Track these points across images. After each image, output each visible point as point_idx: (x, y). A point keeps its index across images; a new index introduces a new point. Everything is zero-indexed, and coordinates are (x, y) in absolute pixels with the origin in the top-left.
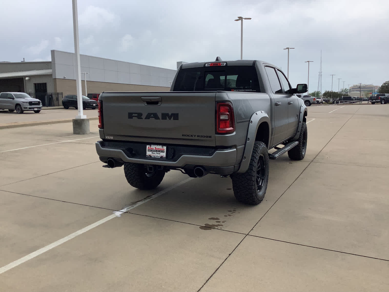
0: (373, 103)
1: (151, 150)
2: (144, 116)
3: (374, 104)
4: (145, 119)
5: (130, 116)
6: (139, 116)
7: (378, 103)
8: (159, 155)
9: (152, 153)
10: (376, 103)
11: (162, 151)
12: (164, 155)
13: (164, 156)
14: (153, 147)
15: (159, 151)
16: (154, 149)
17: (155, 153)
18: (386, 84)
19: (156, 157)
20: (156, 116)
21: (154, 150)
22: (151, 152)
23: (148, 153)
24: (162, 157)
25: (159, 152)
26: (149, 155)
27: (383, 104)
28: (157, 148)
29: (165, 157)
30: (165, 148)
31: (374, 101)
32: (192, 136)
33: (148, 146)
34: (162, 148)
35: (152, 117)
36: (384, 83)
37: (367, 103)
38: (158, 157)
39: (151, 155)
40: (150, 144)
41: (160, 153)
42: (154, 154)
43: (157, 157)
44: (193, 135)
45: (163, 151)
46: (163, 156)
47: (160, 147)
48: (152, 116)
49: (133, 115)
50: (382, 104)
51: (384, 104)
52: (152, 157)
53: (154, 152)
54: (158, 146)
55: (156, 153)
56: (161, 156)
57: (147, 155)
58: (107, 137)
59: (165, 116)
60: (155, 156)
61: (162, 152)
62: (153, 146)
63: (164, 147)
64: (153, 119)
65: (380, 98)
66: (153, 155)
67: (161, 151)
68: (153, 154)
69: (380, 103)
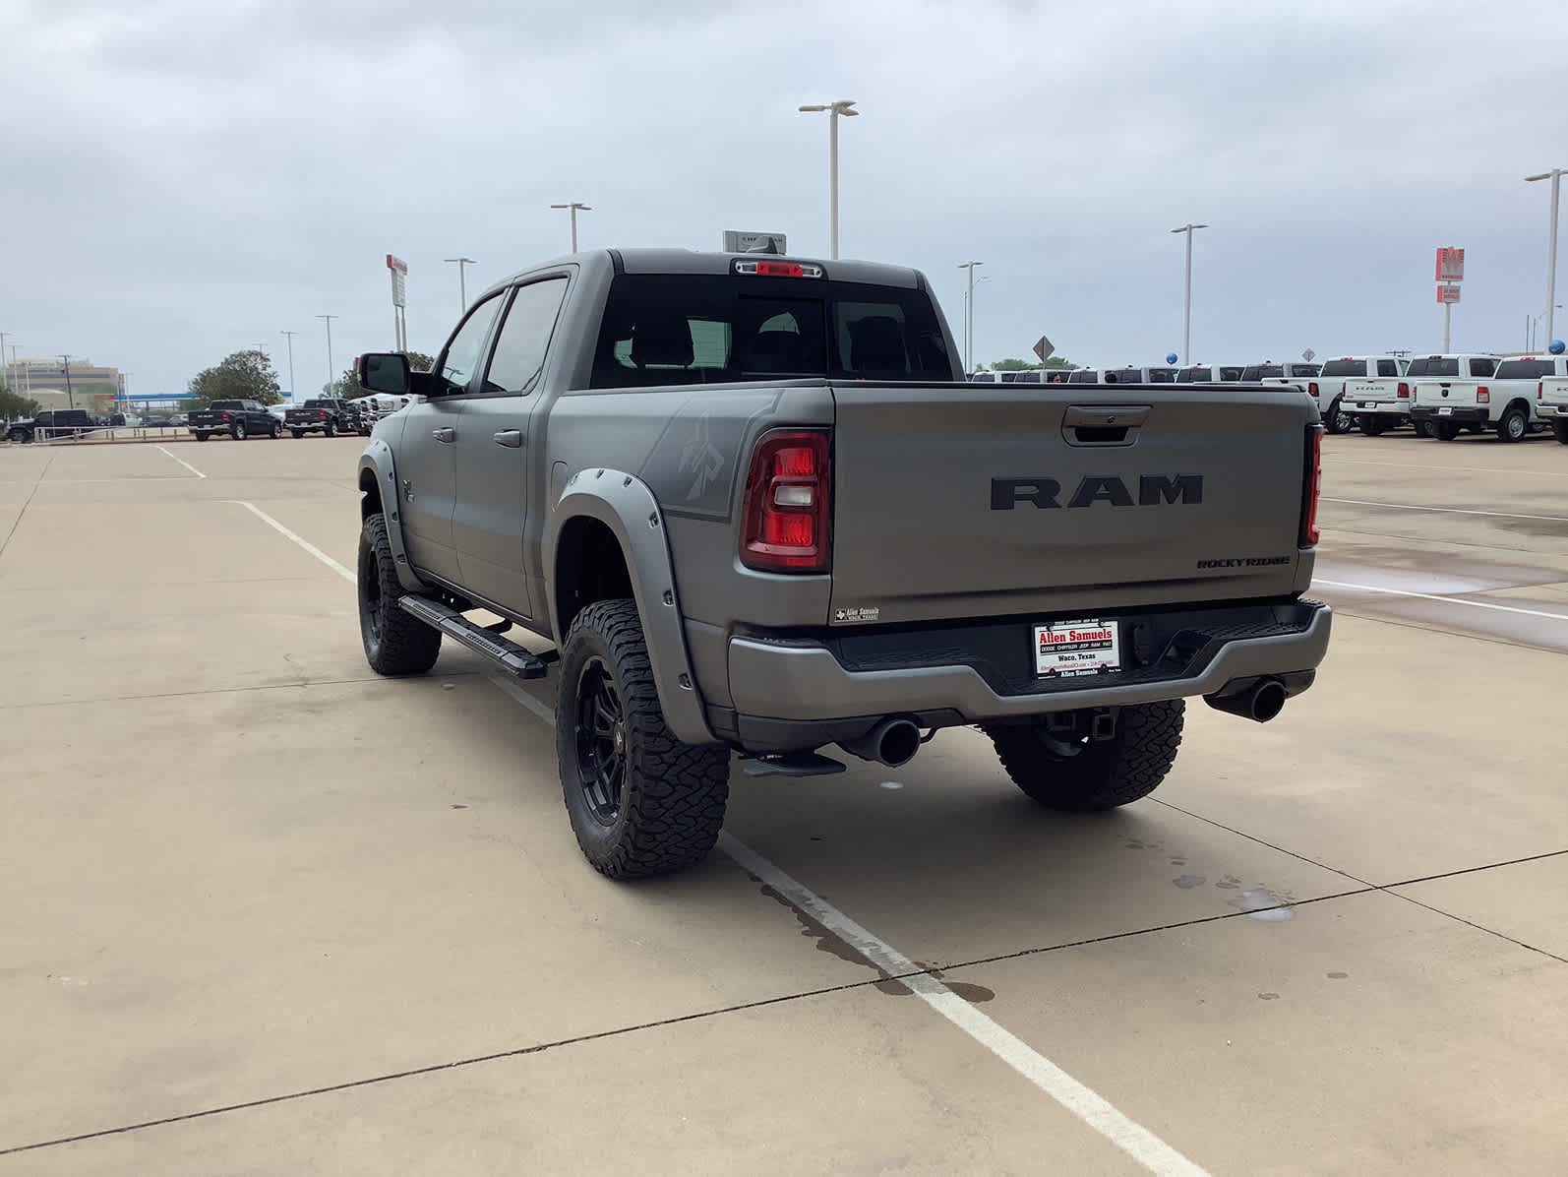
0: (202, 437)
1: (1053, 648)
2: (1064, 496)
3: (206, 440)
4: (1071, 505)
5: (1003, 495)
6: (1045, 493)
7: (220, 434)
8: (1088, 663)
9: (1061, 659)
10: (211, 437)
11: (1101, 642)
12: (1111, 657)
13: (1111, 662)
14: (1062, 630)
15: (1090, 643)
16: (1068, 641)
17: (1073, 658)
18: (235, 363)
19: (1081, 674)
20: (1116, 492)
21: (1067, 644)
22: (1056, 657)
23: (1045, 662)
24: (1104, 670)
25: (1089, 648)
26: (1047, 671)
27: (240, 439)
28: (1077, 631)
29: (1117, 668)
30: (1112, 627)
31: (207, 427)
32: (1229, 563)
33: (1039, 631)
34: (1101, 630)
35: (1102, 497)
36: (227, 360)
37: (173, 434)
38: (1088, 673)
39: (1057, 670)
40: (1049, 618)
41: (1092, 653)
42: (1070, 662)
43: (1085, 673)
44: (1233, 560)
45: (1107, 644)
46: (1108, 666)
47: (1089, 627)
48: (1102, 490)
49: (1019, 490)
50: (236, 438)
51: (245, 439)
52: (1063, 674)
53: (1067, 655)
54: (1082, 622)
55: (1076, 655)
56: (1099, 667)
57: (1039, 672)
58: (841, 615)
59: (1153, 489)
60: (1074, 671)
61: (1102, 646)
62: (1059, 628)
63: (1107, 624)
64: (1108, 503)
65: (230, 416)
66: (1065, 666)
67: (1099, 645)
68: (1064, 662)
69: (230, 436)
